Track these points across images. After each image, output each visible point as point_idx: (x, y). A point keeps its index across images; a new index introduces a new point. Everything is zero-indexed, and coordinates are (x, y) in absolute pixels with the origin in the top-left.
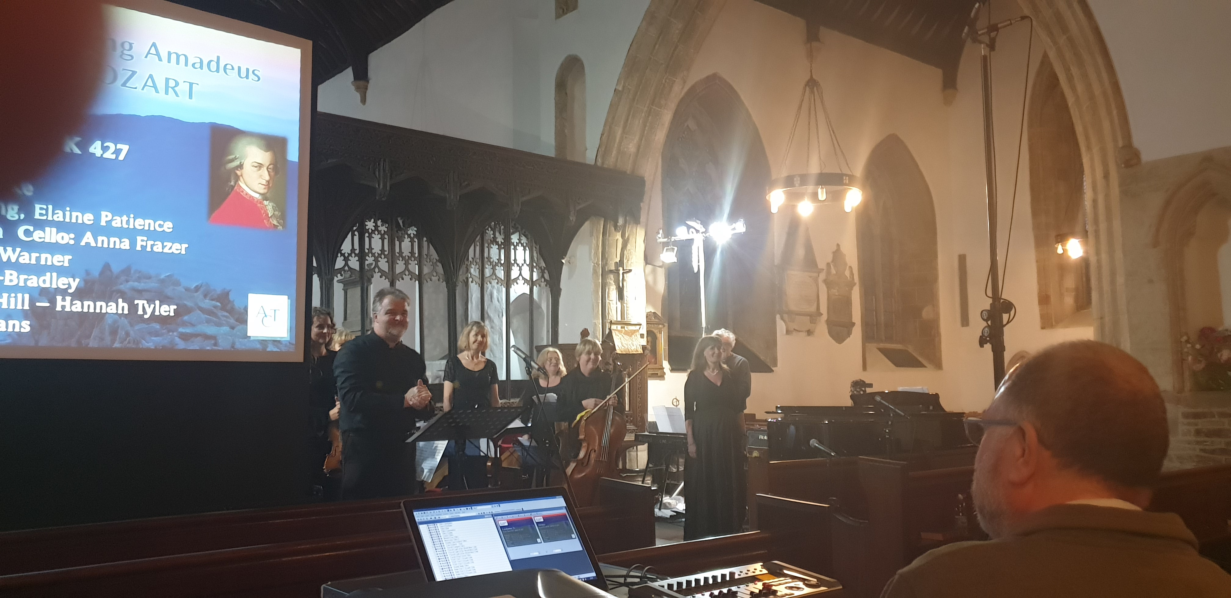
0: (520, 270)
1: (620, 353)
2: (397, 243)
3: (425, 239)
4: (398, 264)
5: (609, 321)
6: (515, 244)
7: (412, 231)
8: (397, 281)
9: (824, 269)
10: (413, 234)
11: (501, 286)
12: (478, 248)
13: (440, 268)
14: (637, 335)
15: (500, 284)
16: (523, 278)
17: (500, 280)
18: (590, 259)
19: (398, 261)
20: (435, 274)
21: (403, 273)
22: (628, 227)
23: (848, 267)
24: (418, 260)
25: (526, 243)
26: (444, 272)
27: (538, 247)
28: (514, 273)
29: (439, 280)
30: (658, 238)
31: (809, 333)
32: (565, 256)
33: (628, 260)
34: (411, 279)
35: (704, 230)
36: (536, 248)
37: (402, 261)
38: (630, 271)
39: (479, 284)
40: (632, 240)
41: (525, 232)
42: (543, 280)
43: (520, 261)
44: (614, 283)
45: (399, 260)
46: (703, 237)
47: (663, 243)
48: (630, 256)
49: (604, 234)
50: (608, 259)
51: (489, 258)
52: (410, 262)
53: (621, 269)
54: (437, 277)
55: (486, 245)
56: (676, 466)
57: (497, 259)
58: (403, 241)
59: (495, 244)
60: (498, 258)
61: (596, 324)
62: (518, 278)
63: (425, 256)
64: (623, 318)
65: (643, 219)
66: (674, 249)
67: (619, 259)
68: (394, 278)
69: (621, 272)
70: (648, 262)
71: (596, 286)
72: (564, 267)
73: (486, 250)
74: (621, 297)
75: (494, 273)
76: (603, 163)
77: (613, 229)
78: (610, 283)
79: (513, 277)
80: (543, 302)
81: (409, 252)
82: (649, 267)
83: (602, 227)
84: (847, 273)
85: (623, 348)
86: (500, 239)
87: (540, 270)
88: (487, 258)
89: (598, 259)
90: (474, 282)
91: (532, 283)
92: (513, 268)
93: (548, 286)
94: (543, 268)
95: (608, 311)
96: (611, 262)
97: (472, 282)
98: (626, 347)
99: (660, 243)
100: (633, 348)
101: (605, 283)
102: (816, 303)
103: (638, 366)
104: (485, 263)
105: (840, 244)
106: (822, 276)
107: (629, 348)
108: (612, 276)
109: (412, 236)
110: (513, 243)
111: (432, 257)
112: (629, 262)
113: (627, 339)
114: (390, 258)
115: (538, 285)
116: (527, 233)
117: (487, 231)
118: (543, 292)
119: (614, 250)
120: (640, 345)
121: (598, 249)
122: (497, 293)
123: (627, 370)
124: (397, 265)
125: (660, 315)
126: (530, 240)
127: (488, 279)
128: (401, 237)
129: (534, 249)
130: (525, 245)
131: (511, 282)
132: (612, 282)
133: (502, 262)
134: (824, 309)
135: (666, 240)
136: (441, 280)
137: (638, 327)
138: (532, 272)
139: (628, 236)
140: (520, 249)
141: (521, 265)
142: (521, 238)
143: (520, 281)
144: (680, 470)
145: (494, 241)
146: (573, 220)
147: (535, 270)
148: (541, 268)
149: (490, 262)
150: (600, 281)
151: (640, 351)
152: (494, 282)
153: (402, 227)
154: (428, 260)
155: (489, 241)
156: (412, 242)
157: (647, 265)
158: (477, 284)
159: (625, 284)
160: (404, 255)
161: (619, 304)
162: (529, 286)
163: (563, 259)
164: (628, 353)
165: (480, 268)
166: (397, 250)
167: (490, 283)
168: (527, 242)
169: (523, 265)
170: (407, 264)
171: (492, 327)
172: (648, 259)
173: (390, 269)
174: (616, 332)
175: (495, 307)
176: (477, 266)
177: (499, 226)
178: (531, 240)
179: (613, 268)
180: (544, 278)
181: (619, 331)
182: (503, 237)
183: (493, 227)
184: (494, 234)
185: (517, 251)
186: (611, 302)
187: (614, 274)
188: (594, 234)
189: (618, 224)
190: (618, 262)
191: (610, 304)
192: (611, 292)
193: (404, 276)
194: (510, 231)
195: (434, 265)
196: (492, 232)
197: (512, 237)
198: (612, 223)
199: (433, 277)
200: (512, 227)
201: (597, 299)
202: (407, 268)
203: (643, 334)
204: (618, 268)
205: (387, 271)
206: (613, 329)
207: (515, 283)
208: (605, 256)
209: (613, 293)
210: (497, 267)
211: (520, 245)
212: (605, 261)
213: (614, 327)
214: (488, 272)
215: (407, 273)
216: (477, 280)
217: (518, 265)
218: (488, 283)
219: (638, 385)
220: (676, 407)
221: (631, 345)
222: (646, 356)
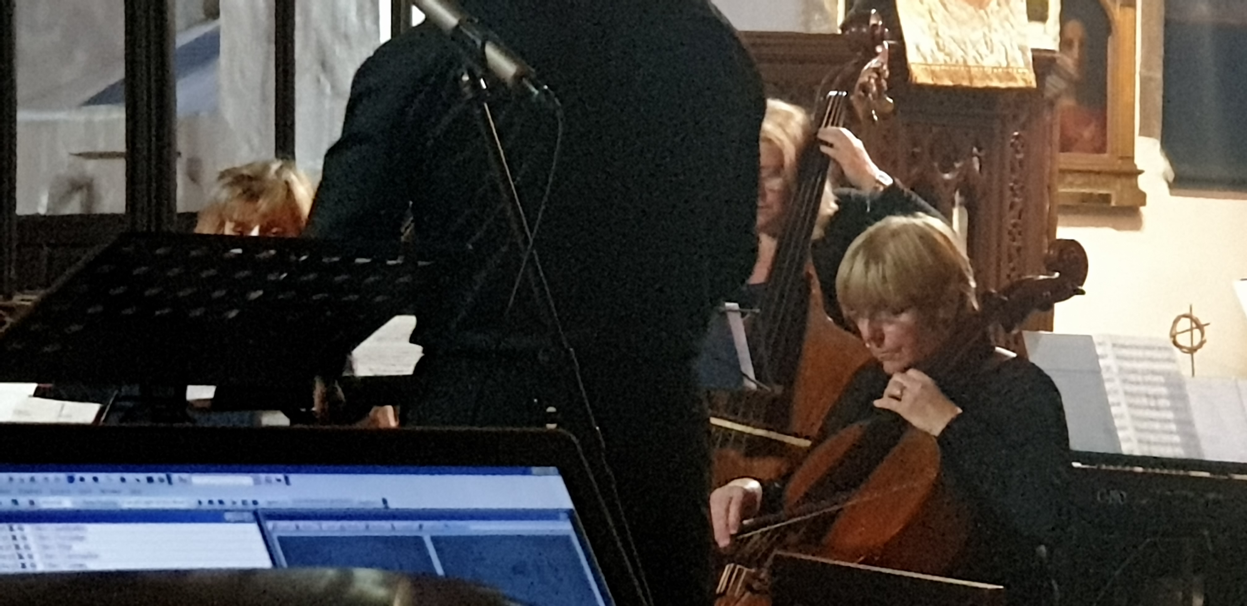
1: (929, 81)
14: (1013, 2)
85: (941, 57)
98: (958, 54)
100: (990, 61)
103: (1009, 150)
107: (971, 62)
113: (964, 15)
120: (1022, 49)
123: (957, 165)
151: (1026, 78)
164: (965, 83)
219: (1007, 238)
220: (1189, 355)
221: (983, 50)
222: (1052, 104)
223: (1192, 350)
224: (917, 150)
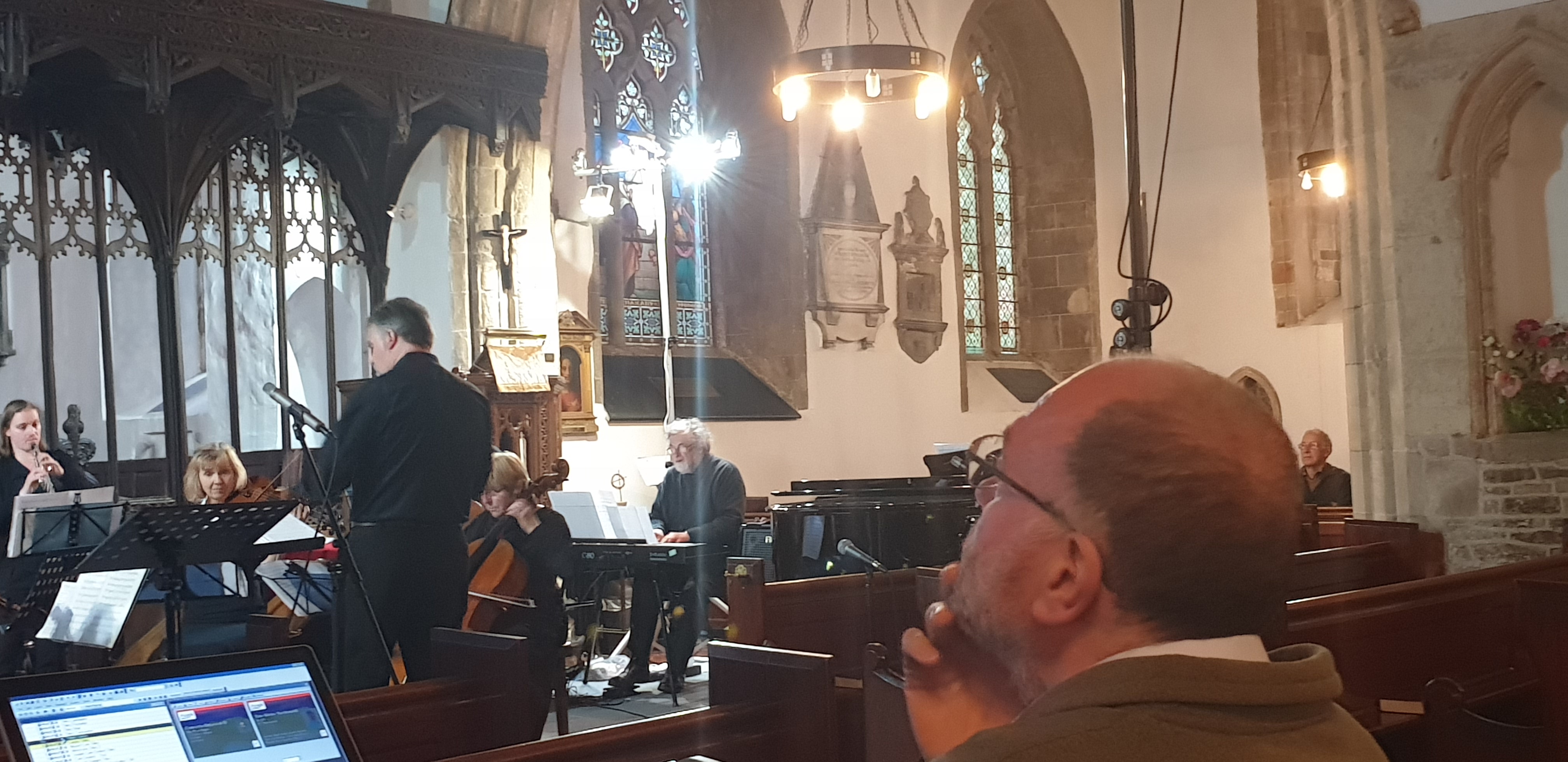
0: (305, 232)
1: (508, 391)
2: (50, 182)
3: (107, 173)
4: (53, 223)
5: (484, 330)
6: (292, 180)
7: (80, 158)
8: (54, 258)
9: (889, 226)
10: (83, 163)
11: (265, 264)
12: (216, 190)
13: (139, 232)
14: (539, 356)
15: (263, 260)
16: (311, 249)
17: (261, 252)
18: (444, 209)
19: (54, 219)
20: (129, 242)
21: (64, 241)
22: (517, 147)
23: (933, 221)
24: (94, 215)
25: (314, 178)
26: (149, 239)
27: (338, 186)
28: (293, 237)
29: (138, 255)
30: (576, 169)
31: (865, 343)
32: (395, 204)
33: (519, 212)
34: (81, 254)
35: (661, 152)
36: (334, 187)
37: (62, 217)
38: (524, 232)
39: (220, 261)
40: (525, 172)
41: (310, 157)
42: (351, 252)
43: (304, 215)
44: (492, 257)
45: (56, 215)
46: (662, 167)
47: (588, 177)
48: (522, 204)
49: (470, 161)
50: (480, 210)
51: (239, 209)
52: (78, 218)
53: (505, 228)
54: (135, 249)
55: (233, 183)
56: (619, 601)
57: (257, 211)
58: (63, 178)
59: (250, 181)
60: (258, 208)
61: (459, 337)
62: (300, 248)
63: (108, 208)
64: (512, 323)
65: (545, 131)
66: (607, 189)
67: (502, 210)
68: (46, 252)
69: (506, 234)
70: (560, 213)
71: (458, 262)
72: (393, 227)
73: (233, 193)
74: (507, 283)
75: (250, 239)
76: (463, 20)
77: (486, 149)
78: (484, 256)
79: (289, 248)
80: (352, 294)
81: (76, 200)
82: (562, 224)
83: (466, 146)
84: (933, 231)
85: (511, 381)
86: (261, 171)
87: (344, 233)
88: (234, 209)
89: (460, 210)
90: (211, 258)
91: (329, 259)
92: (289, 228)
93: (362, 262)
94: (350, 228)
95: (483, 311)
96: (484, 215)
97: (206, 257)
98: (518, 380)
99: (581, 178)
100: (531, 382)
101: (475, 256)
102: (876, 291)
103: (541, 416)
104: (231, 219)
105: (919, 177)
106: (888, 238)
107: (524, 383)
108: (487, 243)
109: (81, 166)
110: (288, 179)
111: (123, 210)
112: (522, 215)
113: (519, 363)
114: (37, 211)
115: (341, 262)
116: (315, 158)
117: (234, 156)
118: (353, 276)
119: (490, 192)
120: (545, 376)
121: (459, 190)
122: (260, 277)
124: (51, 226)
125: (586, 317)
126: (321, 173)
127: (238, 250)
128: (59, 168)
129: (331, 190)
130: (312, 182)
131: (286, 256)
132: (489, 254)
133: (268, 216)
134: (890, 301)
135: (590, 172)
136: (143, 255)
137: (541, 340)
138: (328, 236)
139: (518, 165)
140: (302, 190)
141: (304, 222)
142: (304, 169)
143: (306, 255)
144: (627, 607)
145: (250, 174)
146: (404, 133)
147: (334, 231)
148: (345, 227)
149: (241, 216)
150: (466, 252)
151: (546, 387)
152: (253, 257)
153: (61, 148)
154: (115, 215)
155: (239, 176)
156: (81, 178)
157: (558, 221)
158: (218, 262)
159: (513, 256)
160: (65, 205)
161: (504, 296)
162: (322, 264)
163: (391, 209)
164: (522, 391)
165: (222, 229)
166: (51, 196)
167: (244, 259)
168: (316, 176)
169: (309, 222)
170: (72, 223)
171: (253, 346)
172: (558, 211)
173: (38, 235)
174: (496, 351)
175: (258, 306)
176: (217, 226)
177: (258, 145)
178: (325, 174)
179: (490, 226)
180: (354, 249)
181: (502, 349)
182: (267, 166)
183: (245, 148)
184: (249, 161)
185: (296, 194)
186: (486, 293)
187: (491, 238)
188: (451, 161)
189: (496, 141)
190: (500, 214)
191: (485, 297)
192: (485, 274)
193: (67, 248)
194: (279, 157)
195: (128, 225)
196: (244, 158)
197: (285, 166)
198: (485, 138)
199: (125, 249)
200: (285, 146)
201: (460, 287)
202: (72, 233)
203: (553, 355)
204: (499, 226)
205: (32, 238)
206: (492, 347)
207: (295, 259)
208: (473, 202)
209: (490, 275)
210: (256, 227)
211: (302, 182)
212: (472, 212)
213: (492, 342)
214: (239, 235)
215: (73, 241)
216: (217, 253)
217: (299, 222)
218: (240, 259)
219: (541, 451)
220: (618, 490)
221: (528, 377)
222: (557, 396)
223: (620, 488)
224: (503, 419)
